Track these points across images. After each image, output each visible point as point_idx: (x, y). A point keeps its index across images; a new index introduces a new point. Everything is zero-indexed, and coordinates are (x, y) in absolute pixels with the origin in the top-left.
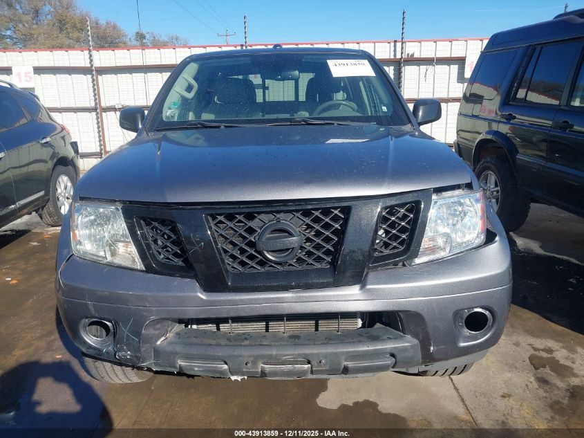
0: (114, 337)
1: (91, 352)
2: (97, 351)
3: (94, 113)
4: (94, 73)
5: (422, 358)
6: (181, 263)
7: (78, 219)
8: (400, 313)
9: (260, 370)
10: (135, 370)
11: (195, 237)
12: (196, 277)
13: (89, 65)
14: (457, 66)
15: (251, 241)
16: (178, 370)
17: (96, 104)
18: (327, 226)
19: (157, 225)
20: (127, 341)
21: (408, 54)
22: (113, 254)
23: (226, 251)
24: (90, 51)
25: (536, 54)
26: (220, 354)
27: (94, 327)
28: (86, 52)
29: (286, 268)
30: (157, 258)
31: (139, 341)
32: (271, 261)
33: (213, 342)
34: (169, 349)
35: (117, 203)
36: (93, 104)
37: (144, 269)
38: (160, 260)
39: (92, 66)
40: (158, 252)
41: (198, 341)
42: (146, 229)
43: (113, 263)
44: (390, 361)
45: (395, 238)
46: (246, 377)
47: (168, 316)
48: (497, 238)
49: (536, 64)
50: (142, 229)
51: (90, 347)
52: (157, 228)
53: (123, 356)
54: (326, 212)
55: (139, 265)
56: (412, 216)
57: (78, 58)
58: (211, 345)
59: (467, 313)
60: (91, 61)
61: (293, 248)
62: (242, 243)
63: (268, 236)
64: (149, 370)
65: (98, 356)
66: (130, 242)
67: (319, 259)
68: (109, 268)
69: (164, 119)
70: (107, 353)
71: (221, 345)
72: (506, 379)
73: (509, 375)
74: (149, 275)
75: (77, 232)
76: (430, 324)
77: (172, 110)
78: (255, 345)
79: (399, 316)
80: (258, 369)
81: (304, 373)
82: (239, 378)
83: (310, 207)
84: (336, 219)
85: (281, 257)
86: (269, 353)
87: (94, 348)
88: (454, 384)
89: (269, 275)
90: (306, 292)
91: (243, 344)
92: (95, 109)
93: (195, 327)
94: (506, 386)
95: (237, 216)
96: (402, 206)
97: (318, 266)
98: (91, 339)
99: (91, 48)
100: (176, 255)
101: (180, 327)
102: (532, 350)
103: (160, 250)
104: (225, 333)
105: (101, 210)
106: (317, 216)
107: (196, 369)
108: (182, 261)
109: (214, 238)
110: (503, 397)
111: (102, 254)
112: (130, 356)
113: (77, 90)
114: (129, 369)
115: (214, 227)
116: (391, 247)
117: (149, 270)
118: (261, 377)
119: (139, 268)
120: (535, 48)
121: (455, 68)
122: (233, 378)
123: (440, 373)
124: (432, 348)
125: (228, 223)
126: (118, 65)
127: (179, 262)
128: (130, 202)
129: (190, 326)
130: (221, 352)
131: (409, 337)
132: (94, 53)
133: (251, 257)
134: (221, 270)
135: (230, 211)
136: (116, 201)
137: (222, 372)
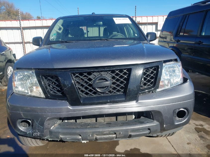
0: (32, 127)
1: (22, 134)
2: (25, 133)
3: (22, 44)
4: (21, 29)
5: (160, 130)
6: (60, 94)
7: (16, 77)
8: (152, 112)
9: (95, 138)
10: (41, 140)
11: (66, 83)
12: (67, 100)
13: (20, 26)
14: (155, 26)
15: (90, 84)
16: (60, 140)
17: (22, 41)
18: (121, 77)
19: (50, 78)
20: (38, 128)
21: (138, 21)
22: (31, 91)
23: (79, 89)
24: (20, 21)
25: (187, 18)
26: (78, 132)
27: (23, 123)
28: (19, 22)
29: (105, 95)
30: (50, 92)
31: (43, 128)
32: (99, 92)
33: (75, 127)
34: (56, 131)
35: (33, 70)
36: (21, 41)
37: (45, 97)
38: (51, 93)
39: (21, 26)
40: (50, 90)
41: (68, 127)
42: (45, 80)
43: (31, 95)
44: (148, 132)
45: (149, 81)
46: (88, 141)
47: (55, 117)
48: (188, 81)
49: (187, 21)
50: (44, 81)
51: (22, 131)
52: (50, 80)
53: (36, 135)
54: (121, 71)
55: (43, 96)
56: (155, 72)
57: (15, 24)
58: (73, 128)
59: (177, 111)
60: (20, 25)
61: (108, 86)
62: (86, 85)
63: (97, 81)
64: (47, 140)
65: (25, 135)
66: (38, 86)
67: (118, 91)
68: (30, 97)
69: (50, 40)
70: (29, 133)
71: (78, 128)
72: (187, 137)
73: (189, 135)
74: (47, 100)
75: (15, 83)
76: (164, 115)
77: (54, 37)
78: (93, 127)
79: (151, 113)
80: (94, 137)
81: (113, 138)
82: (85, 142)
83: (114, 69)
84: (125, 74)
85: (103, 90)
86: (99, 130)
87: (24, 132)
88: (168, 140)
89: (98, 98)
90: (114, 104)
91: (87, 127)
92: (22, 43)
93: (66, 121)
94: (188, 140)
95: (84, 74)
96: (151, 68)
97: (118, 93)
98: (22, 128)
99: (20, 20)
100: (58, 91)
101: (60, 122)
102: (195, 125)
103: (51, 89)
104: (79, 123)
105: (26, 73)
106: (117, 73)
107: (68, 139)
108: (61, 93)
109: (75, 83)
110: (188, 144)
111: (26, 91)
112: (39, 134)
113: (15, 36)
114: (38, 140)
115: (74, 79)
116: (147, 85)
117: (47, 97)
118: (95, 141)
119: (42, 97)
120: (187, 16)
121: (154, 26)
122: (83, 142)
123: (163, 136)
124: (165, 126)
125: (80, 76)
126: (31, 26)
127: (59, 94)
128: (38, 69)
129: (64, 121)
130: (78, 131)
131: (155, 121)
132: (21, 22)
133: (90, 91)
134: (78, 96)
135: (81, 72)
136: (32, 69)
137: (79, 140)
